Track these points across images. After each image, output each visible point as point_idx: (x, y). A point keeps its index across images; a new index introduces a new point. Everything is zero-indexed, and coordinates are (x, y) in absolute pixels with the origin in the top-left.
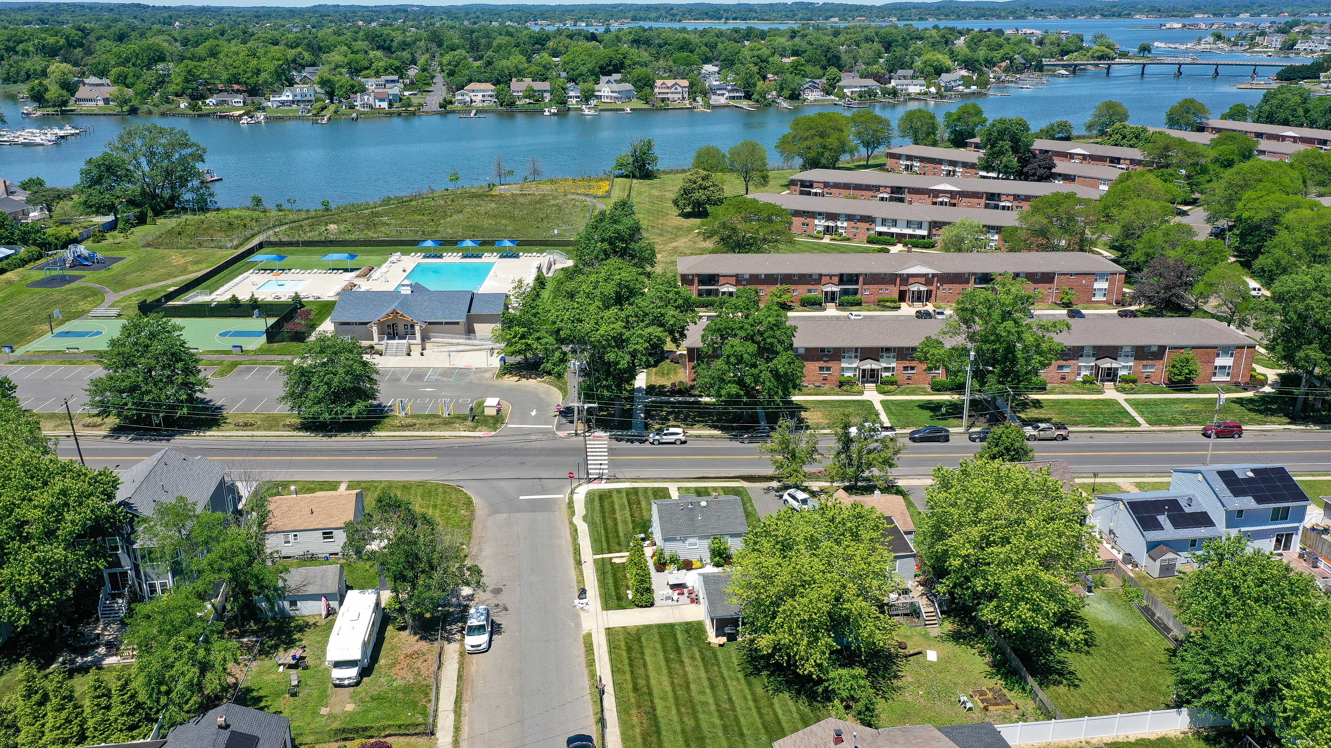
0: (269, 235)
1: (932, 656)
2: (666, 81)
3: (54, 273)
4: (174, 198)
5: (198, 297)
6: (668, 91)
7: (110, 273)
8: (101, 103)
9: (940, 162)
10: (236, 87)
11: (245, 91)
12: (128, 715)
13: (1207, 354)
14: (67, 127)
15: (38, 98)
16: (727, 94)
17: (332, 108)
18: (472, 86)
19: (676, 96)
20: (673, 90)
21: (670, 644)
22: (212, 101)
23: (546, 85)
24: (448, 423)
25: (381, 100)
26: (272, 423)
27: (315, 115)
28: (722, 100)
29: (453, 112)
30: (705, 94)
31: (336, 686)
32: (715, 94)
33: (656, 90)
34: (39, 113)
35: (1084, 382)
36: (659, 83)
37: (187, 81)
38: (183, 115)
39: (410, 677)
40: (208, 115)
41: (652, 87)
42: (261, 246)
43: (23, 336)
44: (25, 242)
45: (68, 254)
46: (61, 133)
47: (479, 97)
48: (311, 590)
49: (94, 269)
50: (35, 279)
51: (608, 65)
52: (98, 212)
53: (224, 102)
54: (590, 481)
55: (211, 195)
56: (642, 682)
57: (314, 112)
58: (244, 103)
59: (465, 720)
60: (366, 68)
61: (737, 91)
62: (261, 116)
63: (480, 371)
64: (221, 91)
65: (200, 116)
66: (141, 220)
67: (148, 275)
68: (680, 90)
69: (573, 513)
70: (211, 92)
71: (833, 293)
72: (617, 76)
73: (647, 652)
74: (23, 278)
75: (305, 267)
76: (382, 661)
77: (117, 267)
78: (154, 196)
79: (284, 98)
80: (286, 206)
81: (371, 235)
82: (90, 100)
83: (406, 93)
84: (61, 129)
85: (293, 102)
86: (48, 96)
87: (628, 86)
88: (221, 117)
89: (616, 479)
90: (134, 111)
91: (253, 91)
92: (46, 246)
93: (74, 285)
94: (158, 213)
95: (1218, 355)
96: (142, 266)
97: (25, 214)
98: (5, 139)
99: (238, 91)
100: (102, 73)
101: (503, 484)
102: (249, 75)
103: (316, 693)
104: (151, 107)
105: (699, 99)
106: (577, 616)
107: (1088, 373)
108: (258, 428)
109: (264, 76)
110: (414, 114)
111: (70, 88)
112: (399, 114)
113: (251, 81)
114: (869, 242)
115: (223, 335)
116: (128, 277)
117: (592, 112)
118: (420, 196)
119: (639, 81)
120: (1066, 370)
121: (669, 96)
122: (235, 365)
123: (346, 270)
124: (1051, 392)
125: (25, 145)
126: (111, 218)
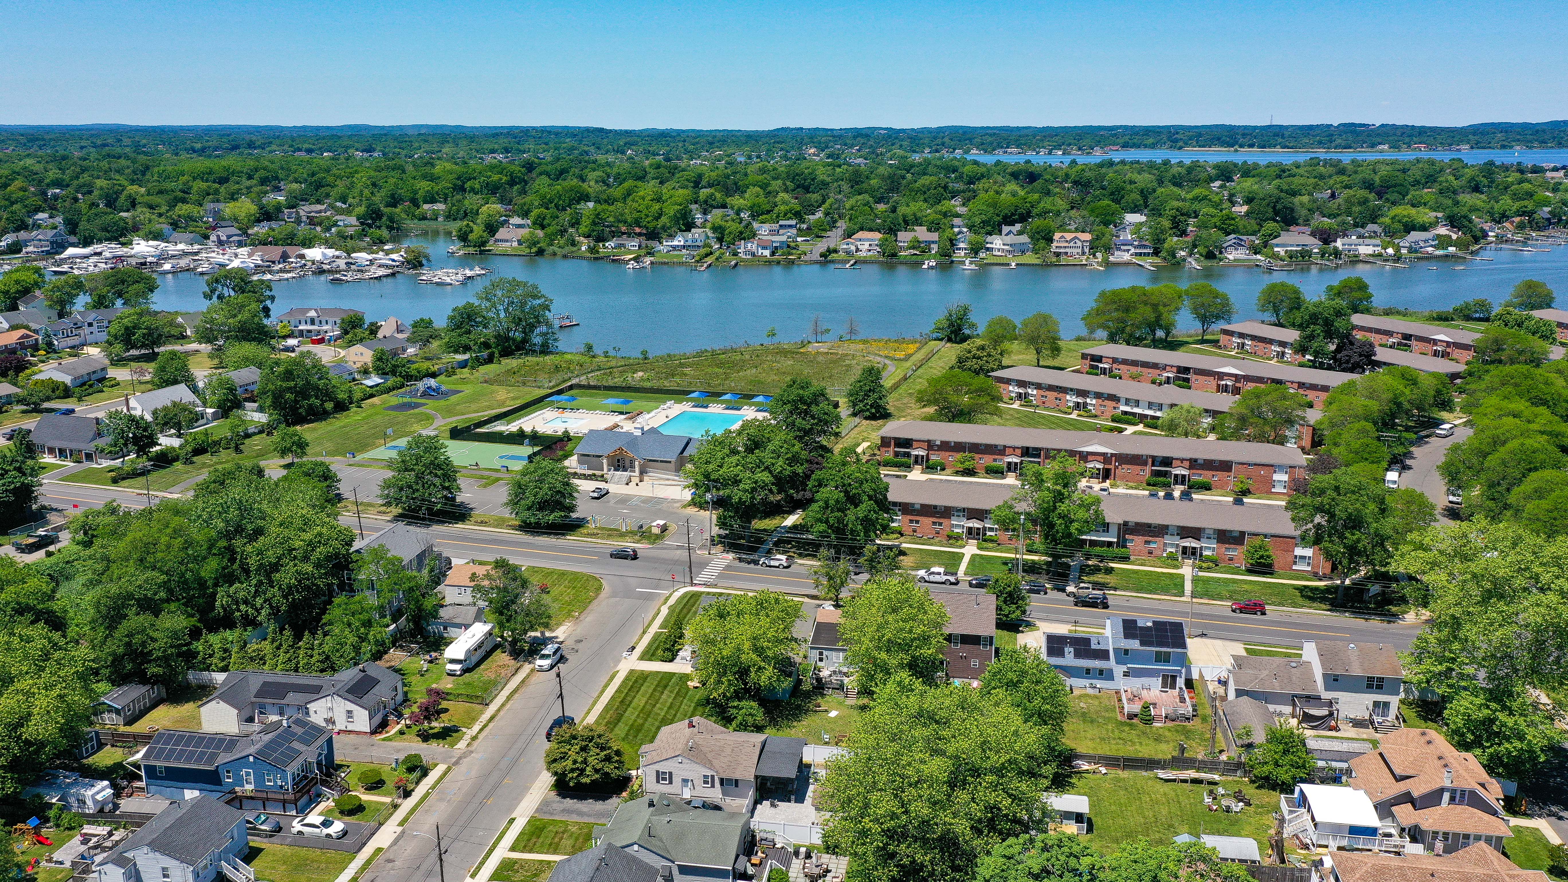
0: (583, 380)
1: (833, 714)
2: (1065, 235)
3: (405, 400)
4: (525, 341)
5: (500, 427)
6: (1066, 244)
7: (447, 403)
8: (515, 244)
9: (1271, 342)
10: (637, 230)
11: (645, 235)
12: (321, 662)
13: (1286, 543)
14: (477, 268)
15: (463, 237)
16: (1133, 250)
17: (717, 254)
18: (860, 235)
19: (1075, 251)
20: (1072, 244)
21: (664, 682)
22: (610, 244)
23: (935, 236)
24: (622, 535)
25: (764, 248)
26: (500, 523)
27: (698, 262)
28: (1126, 257)
29: (832, 262)
30: (1108, 249)
31: (449, 674)
32: (1119, 249)
33: (1055, 244)
34: (461, 252)
35: (1168, 558)
36: (1057, 236)
37: (594, 223)
38: (582, 258)
39: (493, 677)
40: (602, 258)
41: (1050, 240)
42: (571, 388)
43: (364, 447)
44: (394, 373)
45: (421, 385)
46: (469, 273)
47: (866, 246)
48: (457, 621)
49: (438, 399)
50: (392, 404)
51: (1013, 214)
52: (456, 352)
53: (623, 245)
54: (692, 584)
55: (556, 340)
56: (629, 698)
57: (697, 258)
58: (640, 246)
59: (511, 702)
60: (768, 212)
61: (1145, 247)
62: (648, 260)
63: (674, 501)
64: (624, 233)
65: (596, 259)
66: (490, 360)
67: (474, 406)
68: (1079, 244)
69: (665, 603)
70: (613, 234)
71: (1016, 464)
72: (1018, 227)
73: (646, 684)
74: (383, 403)
75: (592, 408)
76: (482, 667)
77: (453, 399)
78: (507, 339)
79: (676, 243)
80: (612, 353)
81: (667, 384)
82: (507, 241)
83: (799, 239)
84: (471, 270)
85: (684, 247)
86: (471, 237)
87: (1024, 239)
88: (613, 261)
89: (715, 586)
90: (541, 252)
91: (653, 235)
92: (409, 377)
93: (416, 411)
94: (507, 353)
95: (1296, 545)
96: (473, 399)
97: (404, 350)
98: (424, 278)
99: (640, 234)
100: (525, 214)
101: (630, 580)
102: (650, 219)
103: (435, 676)
104: (556, 249)
105: (1099, 255)
106: (620, 661)
107: (1173, 550)
108: (489, 526)
109: (664, 220)
110: (792, 262)
111: (492, 229)
112: (778, 263)
113: (650, 225)
114: (1113, 421)
115: (501, 457)
116: (458, 407)
117: (973, 267)
118: (734, 350)
119: (1038, 233)
120: (1152, 545)
121: (1067, 250)
122: (498, 480)
123: (621, 413)
124: (1133, 563)
125: (437, 284)
126: (466, 356)
